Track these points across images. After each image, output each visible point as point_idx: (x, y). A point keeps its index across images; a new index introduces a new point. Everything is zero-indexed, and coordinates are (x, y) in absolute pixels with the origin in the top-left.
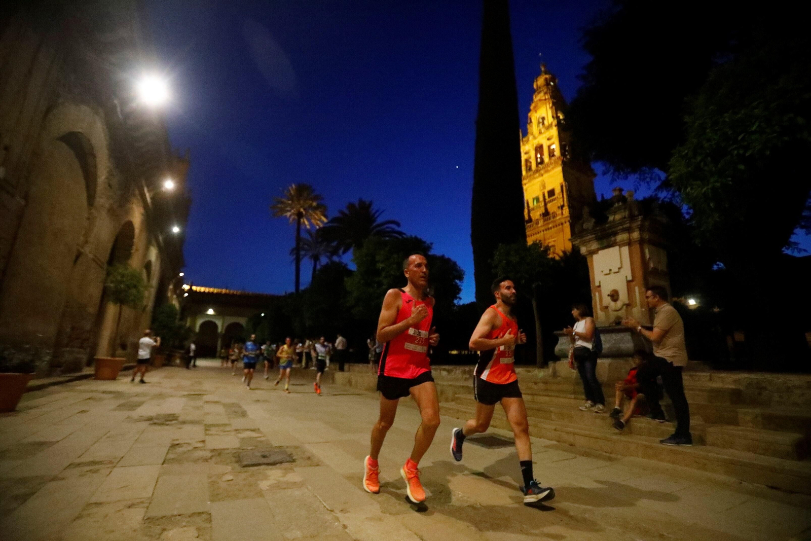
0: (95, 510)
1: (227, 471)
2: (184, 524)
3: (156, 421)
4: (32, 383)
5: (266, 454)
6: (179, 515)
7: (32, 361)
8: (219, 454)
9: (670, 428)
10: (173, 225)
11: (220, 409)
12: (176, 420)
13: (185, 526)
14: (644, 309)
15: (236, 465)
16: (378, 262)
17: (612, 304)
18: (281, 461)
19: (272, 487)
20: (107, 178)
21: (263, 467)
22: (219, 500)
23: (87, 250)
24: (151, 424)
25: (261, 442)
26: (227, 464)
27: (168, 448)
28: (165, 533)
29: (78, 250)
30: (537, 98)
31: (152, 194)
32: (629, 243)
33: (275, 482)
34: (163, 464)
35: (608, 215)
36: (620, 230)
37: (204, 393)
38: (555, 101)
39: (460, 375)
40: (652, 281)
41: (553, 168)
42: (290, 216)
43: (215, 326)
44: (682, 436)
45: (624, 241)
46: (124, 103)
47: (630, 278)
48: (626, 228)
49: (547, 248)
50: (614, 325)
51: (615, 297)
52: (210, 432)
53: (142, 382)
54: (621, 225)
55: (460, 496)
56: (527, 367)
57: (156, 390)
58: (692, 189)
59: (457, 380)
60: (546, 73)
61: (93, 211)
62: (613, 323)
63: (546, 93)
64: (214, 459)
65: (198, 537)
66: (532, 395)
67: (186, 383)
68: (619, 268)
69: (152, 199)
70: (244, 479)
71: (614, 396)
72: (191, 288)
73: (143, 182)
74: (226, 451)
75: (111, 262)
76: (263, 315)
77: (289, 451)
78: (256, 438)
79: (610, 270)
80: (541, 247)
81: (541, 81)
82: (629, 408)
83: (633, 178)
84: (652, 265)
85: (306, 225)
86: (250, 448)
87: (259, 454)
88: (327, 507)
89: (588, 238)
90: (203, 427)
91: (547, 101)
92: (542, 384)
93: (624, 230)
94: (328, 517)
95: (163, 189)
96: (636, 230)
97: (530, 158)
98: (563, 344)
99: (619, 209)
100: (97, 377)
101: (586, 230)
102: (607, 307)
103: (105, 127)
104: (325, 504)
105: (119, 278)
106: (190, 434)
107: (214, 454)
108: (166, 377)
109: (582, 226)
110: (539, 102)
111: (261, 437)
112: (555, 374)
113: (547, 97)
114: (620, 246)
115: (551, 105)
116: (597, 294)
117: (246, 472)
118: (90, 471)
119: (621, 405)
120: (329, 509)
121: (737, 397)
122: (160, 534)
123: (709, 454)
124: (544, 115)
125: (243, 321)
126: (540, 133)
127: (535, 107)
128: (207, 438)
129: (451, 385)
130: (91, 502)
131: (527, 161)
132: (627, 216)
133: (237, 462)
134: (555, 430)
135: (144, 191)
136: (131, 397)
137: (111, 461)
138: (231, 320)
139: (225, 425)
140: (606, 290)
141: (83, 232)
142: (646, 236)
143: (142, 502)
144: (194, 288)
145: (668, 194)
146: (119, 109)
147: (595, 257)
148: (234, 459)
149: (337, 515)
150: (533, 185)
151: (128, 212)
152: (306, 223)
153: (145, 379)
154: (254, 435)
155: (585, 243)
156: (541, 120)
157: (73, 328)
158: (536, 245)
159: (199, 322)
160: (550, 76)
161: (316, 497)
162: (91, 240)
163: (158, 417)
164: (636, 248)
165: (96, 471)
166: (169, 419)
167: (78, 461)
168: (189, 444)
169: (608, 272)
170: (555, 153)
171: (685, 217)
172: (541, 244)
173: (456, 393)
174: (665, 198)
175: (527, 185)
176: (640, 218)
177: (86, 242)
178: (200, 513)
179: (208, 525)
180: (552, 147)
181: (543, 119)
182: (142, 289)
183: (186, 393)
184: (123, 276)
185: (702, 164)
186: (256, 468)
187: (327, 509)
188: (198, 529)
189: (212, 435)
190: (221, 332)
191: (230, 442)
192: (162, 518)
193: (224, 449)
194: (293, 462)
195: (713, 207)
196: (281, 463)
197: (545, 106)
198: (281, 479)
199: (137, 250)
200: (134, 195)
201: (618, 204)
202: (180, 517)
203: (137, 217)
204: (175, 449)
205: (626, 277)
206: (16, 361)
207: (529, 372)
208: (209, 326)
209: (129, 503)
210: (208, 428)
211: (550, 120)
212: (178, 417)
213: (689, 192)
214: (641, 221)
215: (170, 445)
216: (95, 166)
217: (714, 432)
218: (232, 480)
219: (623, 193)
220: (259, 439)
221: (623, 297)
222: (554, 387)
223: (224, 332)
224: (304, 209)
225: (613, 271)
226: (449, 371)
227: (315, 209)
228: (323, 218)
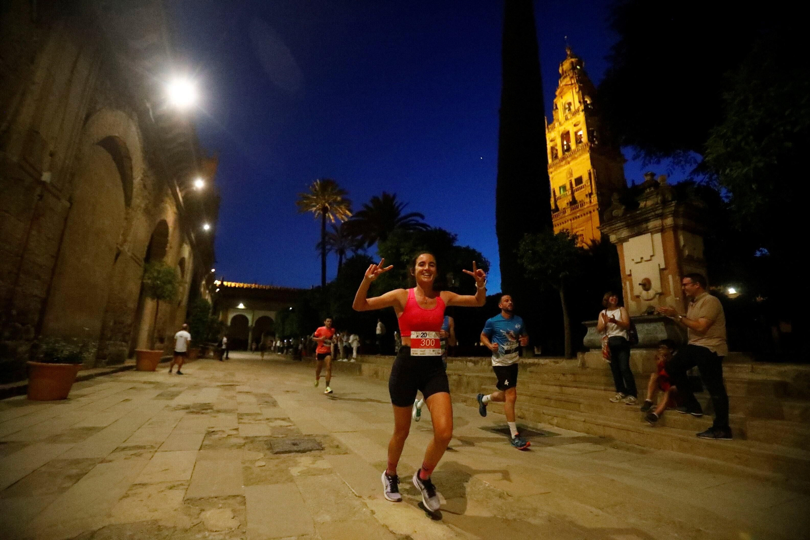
0: (140, 490)
1: (259, 458)
2: (220, 505)
3: (192, 410)
4: (81, 374)
5: (295, 442)
6: (216, 498)
7: (81, 353)
8: (252, 442)
9: (708, 421)
10: (204, 223)
11: (253, 399)
12: (212, 409)
13: (221, 508)
14: (678, 299)
15: (268, 452)
16: (403, 254)
17: (644, 293)
18: (310, 448)
19: (302, 473)
20: (142, 180)
21: (292, 454)
22: (252, 484)
23: (126, 248)
24: (187, 413)
25: (290, 430)
26: (259, 451)
27: (204, 435)
28: (203, 513)
29: (118, 248)
30: (563, 83)
31: (184, 193)
32: (662, 230)
33: (305, 468)
34: (200, 450)
35: (639, 202)
36: (653, 216)
37: (236, 384)
38: (581, 85)
39: (486, 366)
40: (687, 269)
41: (580, 155)
42: (316, 211)
43: (246, 320)
44: (721, 429)
45: (656, 227)
46: (155, 106)
47: (663, 266)
48: (658, 214)
49: (575, 237)
50: (646, 314)
51: (647, 287)
52: (243, 421)
53: (179, 373)
54: (654, 211)
55: (487, 485)
56: (555, 359)
57: (192, 381)
58: (731, 170)
59: (483, 371)
60: (572, 58)
61: (130, 211)
62: (645, 313)
63: (572, 78)
64: (247, 446)
65: (233, 518)
66: (561, 386)
67: (219, 374)
68: (652, 256)
69: (183, 198)
70: (276, 466)
71: (646, 388)
72: (222, 283)
73: (175, 182)
74: (257, 439)
75: (147, 259)
76: (291, 308)
77: (318, 439)
78: (287, 426)
79: (642, 258)
80: (569, 236)
81: (566, 65)
82: (663, 400)
83: (666, 162)
84: (686, 252)
85: (330, 220)
86: (280, 436)
87: (290, 443)
88: (355, 493)
89: (617, 225)
90: (236, 416)
91: (574, 85)
92: (570, 375)
93: (658, 216)
94: (357, 503)
95: (194, 189)
96: (670, 216)
97: (556, 145)
98: (591, 335)
99: (651, 193)
100: (137, 368)
101: (616, 217)
102: (638, 297)
103: (139, 131)
104: (353, 491)
105: (155, 274)
106: (224, 422)
107: (247, 441)
108: (200, 369)
109: (612, 213)
110: (564, 87)
111: (290, 426)
112: (583, 365)
113: (573, 82)
114: (652, 233)
115: (577, 90)
116: (628, 283)
117: (278, 458)
118: (135, 454)
119: (654, 396)
120: (357, 495)
121: (783, 389)
122: (200, 514)
123: (751, 449)
124: (570, 100)
125: (272, 315)
126: (567, 119)
127: (560, 93)
128: (240, 426)
129: (477, 377)
130: (135, 483)
131: (552, 148)
132: (659, 202)
133: (268, 449)
134: (584, 421)
135: (176, 190)
136: (170, 387)
137: (152, 446)
138: (261, 314)
139: (258, 414)
140: (638, 278)
141: (122, 232)
142: (681, 222)
143: (182, 485)
144: (225, 283)
145: (704, 178)
146: (151, 113)
147: (625, 244)
148: (266, 447)
149: (365, 501)
150: (560, 173)
151: (162, 211)
152: (331, 217)
153: (182, 370)
154: (284, 423)
155: (613, 231)
156: (567, 106)
157: (115, 323)
158: (563, 234)
159: (231, 316)
160: (577, 59)
161: (344, 483)
162: (129, 239)
163: (195, 406)
164: (670, 234)
165: (140, 455)
166: (203, 409)
167: (124, 445)
168: (223, 431)
169: (639, 260)
170: (582, 140)
171: (723, 201)
172: (568, 233)
173: (482, 385)
174: (702, 181)
175: (553, 174)
176: (674, 203)
177: (125, 241)
178: (235, 496)
179: (243, 507)
180: (579, 134)
181: (570, 104)
182: (177, 285)
183: (219, 384)
184: (159, 272)
185: (743, 144)
186: (287, 455)
187: (355, 495)
188: (234, 511)
189: (244, 423)
190: (252, 326)
191: (262, 430)
192: (200, 499)
193: (256, 437)
194: (322, 450)
195: (755, 189)
196: (310, 450)
197: (571, 91)
198: (312, 466)
199: (171, 248)
200: (167, 195)
201: (650, 190)
202: (215, 499)
203: (170, 216)
204: (211, 436)
205: (659, 265)
206: (66, 353)
207: (557, 363)
208: (240, 320)
209: (170, 485)
210: (240, 416)
211: (576, 105)
212: (213, 406)
213: (728, 174)
214: (675, 206)
215: (206, 432)
216: (131, 168)
217: (756, 427)
218: (264, 466)
219: (655, 178)
220: (289, 428)
221: (656, 285)
222: (583, 378)
223: (254, 325)
224: (329, 205)
225: (645, 259)
226: (475, 363)
227: (339, 204)
228: (348, 212)
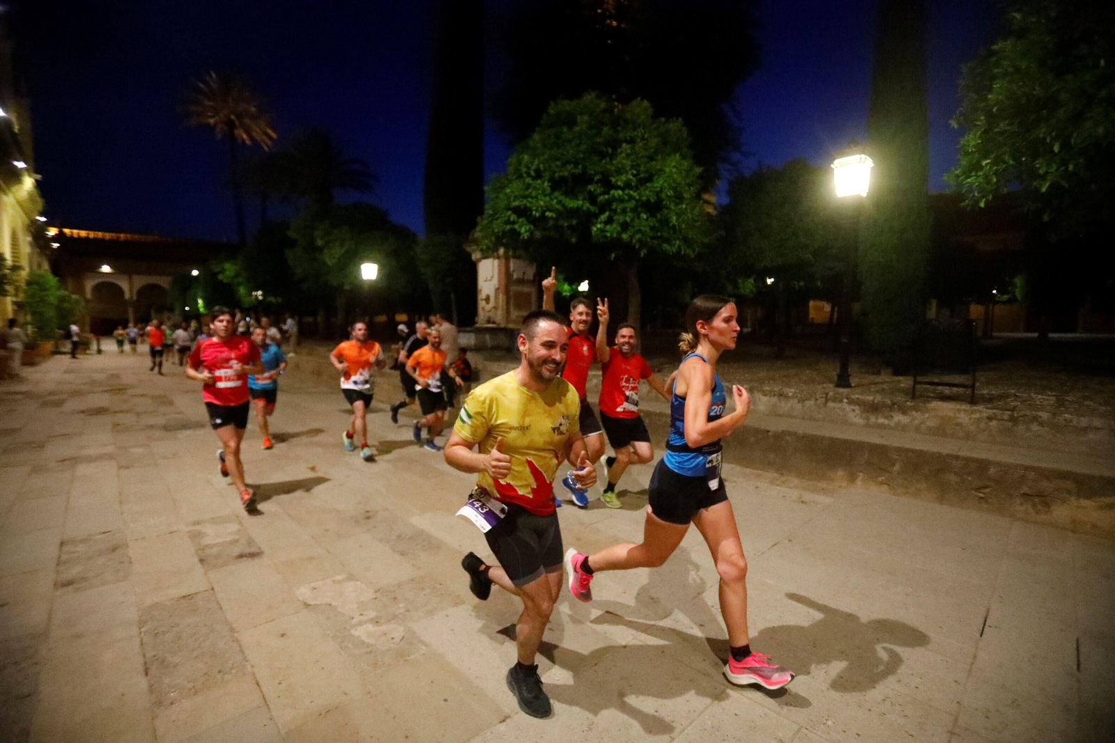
17: (486, 306)
32: (499, 258)
40: (516, 289)
42: (216, 124)
43: (120, 291)
45: (496, 255)
47: (497, 286)
51: (488, 302)
62: (485, 321)
68: (492, 277)
72: (62, 233)
76: (195, 273)
79: (487, 279)
84: (516, 276)
85: (243, 140)
89: (474, 248)
102: (484, 308)
114: (495, 259)
125: (164, 282)
138: (140, 281)
140: (484, 294)
144: (67, 231)
147: (481, 264)
152: (245, 136)
155: (473, 252)
159: (89, 285)
164: (503, 261)
190: (132, 297)
208: (107, 289)
221: (493, 300)
223: (135, 298)
224: (239, 116)
227: (253, 118)
228: (270, 132)
